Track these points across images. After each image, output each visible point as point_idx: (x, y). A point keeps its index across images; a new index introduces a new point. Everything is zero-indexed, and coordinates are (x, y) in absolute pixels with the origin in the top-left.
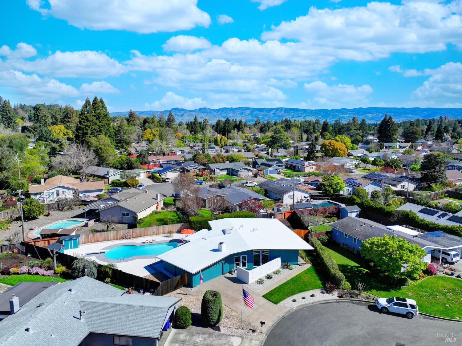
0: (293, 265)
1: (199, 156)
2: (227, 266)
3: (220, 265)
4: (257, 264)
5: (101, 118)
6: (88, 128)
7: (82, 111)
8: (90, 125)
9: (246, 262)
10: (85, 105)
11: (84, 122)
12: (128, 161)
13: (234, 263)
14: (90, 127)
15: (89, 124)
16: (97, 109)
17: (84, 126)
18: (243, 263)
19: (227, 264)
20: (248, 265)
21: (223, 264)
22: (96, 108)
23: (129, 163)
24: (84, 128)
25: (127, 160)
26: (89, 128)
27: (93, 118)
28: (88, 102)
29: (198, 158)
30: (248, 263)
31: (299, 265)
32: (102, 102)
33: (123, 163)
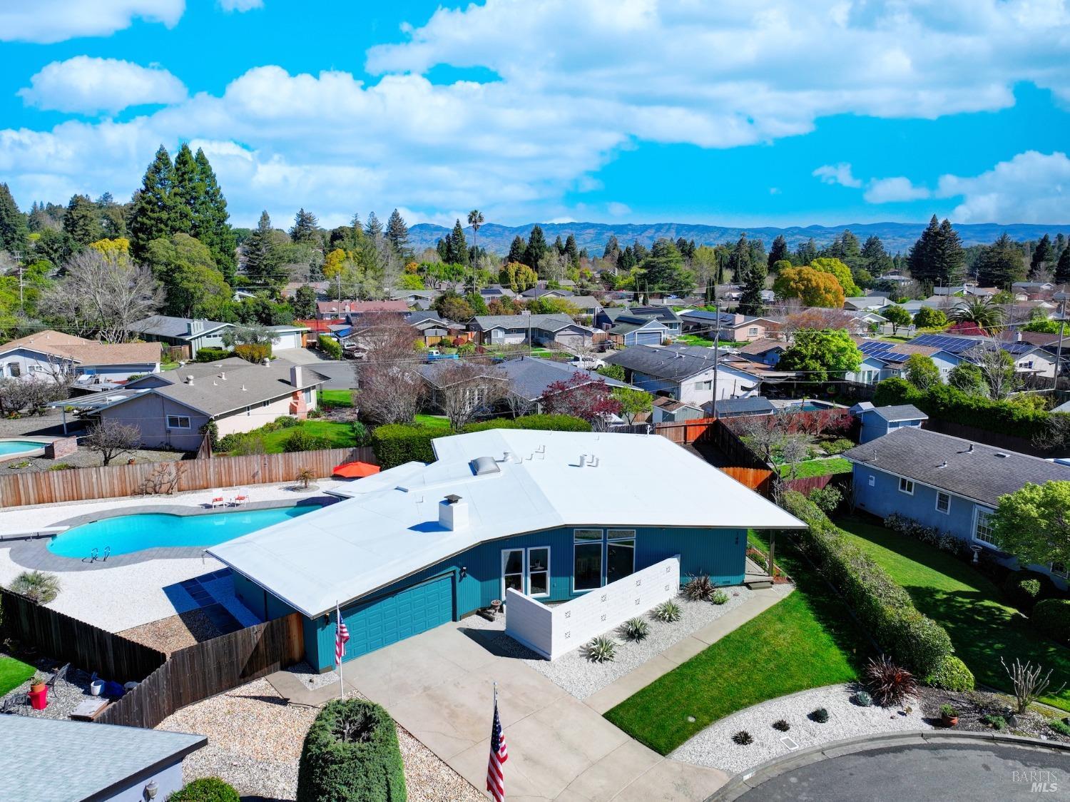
0: (727, 585)
1: (452, 300)
2: (471, 588)
3: (442, 586)
4: (589, 580)
5: (200, 202)
6: (162, 226)
7: (148, 182)
8: (169, 219)
9: (548, 572)
10: (155, 167)
11: (153, 211)
12: (260, 309)
13: (500, 577)
14: (169, 222)
15: (164, 215)
16: (186, 177)
17: (153, 222)
18: (533, 577)
19: (470, 580)
20: (552, 586)
21: (453, 579)
22: (184, 173)
23: (263, 312)
24: (152, 225)
25: (258, 304)
26: (167, 226)
27: (178, 199)
28: (162, 156)
29: (451, 303)
30: (552, 575)
31: (748, 585)
32: (201, 159)
33: (248, 312)
